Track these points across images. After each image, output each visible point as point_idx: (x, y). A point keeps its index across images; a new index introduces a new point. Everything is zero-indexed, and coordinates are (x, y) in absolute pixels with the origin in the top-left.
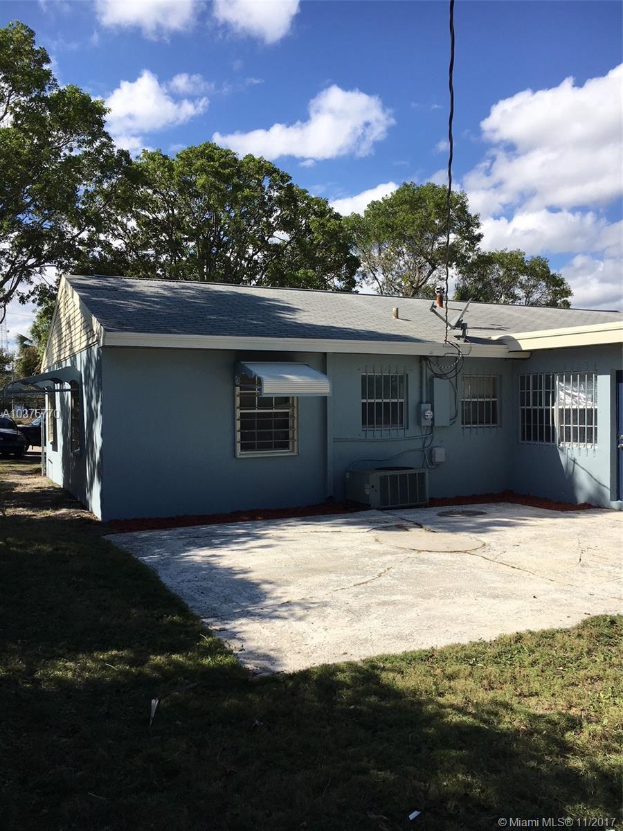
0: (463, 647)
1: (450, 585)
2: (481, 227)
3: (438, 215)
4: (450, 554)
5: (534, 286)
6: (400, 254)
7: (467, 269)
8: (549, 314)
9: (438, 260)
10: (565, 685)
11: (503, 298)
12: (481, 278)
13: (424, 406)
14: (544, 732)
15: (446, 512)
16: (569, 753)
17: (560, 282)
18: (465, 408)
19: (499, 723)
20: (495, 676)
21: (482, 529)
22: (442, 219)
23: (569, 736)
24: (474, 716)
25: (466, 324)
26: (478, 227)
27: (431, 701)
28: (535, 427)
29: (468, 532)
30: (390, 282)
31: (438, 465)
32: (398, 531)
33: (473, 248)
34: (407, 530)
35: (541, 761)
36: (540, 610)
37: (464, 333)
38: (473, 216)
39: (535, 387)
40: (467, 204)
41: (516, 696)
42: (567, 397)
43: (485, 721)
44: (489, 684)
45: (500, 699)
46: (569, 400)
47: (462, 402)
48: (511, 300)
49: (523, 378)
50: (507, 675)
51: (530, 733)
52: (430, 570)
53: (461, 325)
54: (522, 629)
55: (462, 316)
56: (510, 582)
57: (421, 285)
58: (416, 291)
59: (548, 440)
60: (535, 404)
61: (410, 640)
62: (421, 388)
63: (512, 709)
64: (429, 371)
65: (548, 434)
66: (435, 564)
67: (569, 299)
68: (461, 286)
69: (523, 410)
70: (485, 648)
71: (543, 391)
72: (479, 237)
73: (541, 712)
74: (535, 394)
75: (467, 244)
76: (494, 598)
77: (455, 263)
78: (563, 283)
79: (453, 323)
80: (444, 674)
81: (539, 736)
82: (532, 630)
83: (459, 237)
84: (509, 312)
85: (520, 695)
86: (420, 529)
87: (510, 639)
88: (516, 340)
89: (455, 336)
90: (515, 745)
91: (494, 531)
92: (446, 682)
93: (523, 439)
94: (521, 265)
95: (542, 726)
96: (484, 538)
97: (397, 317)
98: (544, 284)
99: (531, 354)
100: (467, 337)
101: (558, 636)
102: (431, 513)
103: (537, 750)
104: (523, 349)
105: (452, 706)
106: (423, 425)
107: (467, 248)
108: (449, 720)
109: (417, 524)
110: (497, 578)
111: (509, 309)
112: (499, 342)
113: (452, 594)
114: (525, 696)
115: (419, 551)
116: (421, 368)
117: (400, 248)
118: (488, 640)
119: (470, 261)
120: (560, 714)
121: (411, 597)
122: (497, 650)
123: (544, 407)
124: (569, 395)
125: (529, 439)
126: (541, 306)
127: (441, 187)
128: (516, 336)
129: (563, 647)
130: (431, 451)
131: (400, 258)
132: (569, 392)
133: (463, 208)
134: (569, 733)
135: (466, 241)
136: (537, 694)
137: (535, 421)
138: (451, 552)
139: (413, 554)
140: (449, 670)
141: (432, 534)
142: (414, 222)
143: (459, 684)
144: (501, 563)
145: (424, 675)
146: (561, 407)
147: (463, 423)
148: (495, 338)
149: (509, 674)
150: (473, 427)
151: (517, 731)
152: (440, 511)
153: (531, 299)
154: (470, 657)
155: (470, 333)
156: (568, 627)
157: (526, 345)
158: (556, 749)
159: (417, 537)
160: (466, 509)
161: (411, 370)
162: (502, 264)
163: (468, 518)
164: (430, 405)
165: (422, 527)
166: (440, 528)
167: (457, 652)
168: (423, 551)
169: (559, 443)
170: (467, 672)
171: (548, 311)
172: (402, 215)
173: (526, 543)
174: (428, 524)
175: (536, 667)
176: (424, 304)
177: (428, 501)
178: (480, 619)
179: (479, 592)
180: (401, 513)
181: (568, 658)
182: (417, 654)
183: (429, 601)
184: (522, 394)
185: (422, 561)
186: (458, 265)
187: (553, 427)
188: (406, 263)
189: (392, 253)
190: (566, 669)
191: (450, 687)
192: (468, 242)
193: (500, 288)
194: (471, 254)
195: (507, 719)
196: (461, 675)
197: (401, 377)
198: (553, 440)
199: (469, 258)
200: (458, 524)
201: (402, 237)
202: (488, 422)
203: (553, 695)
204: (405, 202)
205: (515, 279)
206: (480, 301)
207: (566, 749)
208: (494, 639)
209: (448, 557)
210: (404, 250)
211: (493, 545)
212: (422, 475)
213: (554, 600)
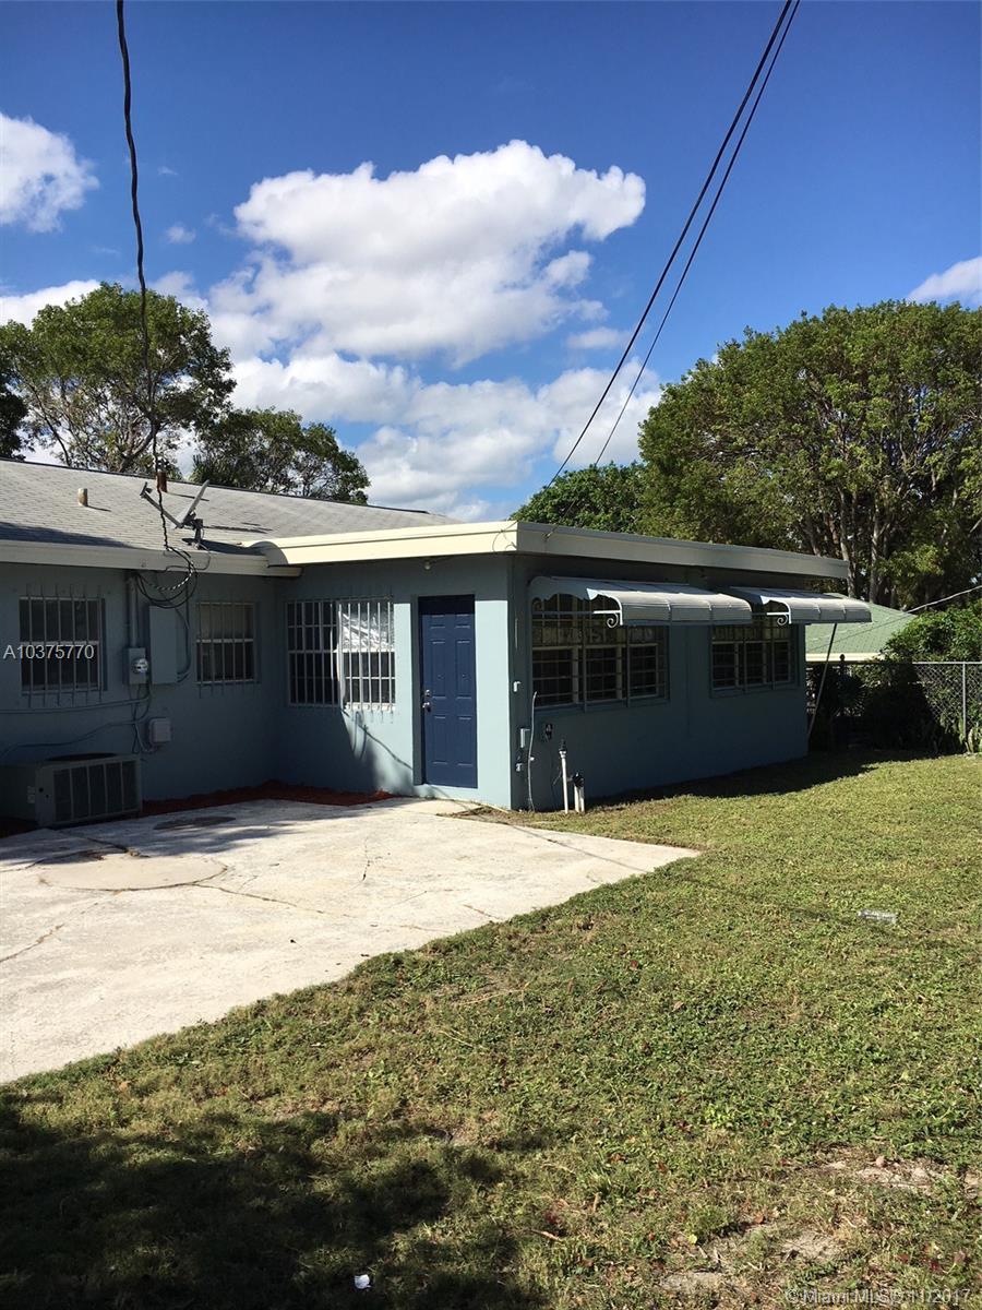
0: (169, 1039)
1: (161, 941)
2: (233, 369)
3: (161, 342)
4: (168, 889)
5: (316, 468)
6: (100, 400)
7: (214, 433)
8: (331, 511)
9: (165, 415)
10: (321, 1069)
11: (270, 483)
12: (236, 449)
13: (133, 652)
14: (281, 1149)
15: (170, 823)
16: (314, 1173)
17: (352, 465)
18: (202, 654)
19: (214, 1150)
20: (216, 1075)
21: (222, 845)
22: (170, 350)
23: (317, 1147)
24: (175, 1146)
25: (201, 521)
26: (228, 369)
27: (106, 1137)
28: (310, 681)
29: (201, 852)
30: (83, 446)
31: (159, 747)
32: (84, 861)
33: (221, 401)
34: (100, 859)
35: (271, 1194)
36: (298, 960)
37: (198, 534)
38: (219, 350)
39: (309, 622)
40: (208, 331)
41: (247, 1100)
42: (355, 636)
43: (191, 1152)
44: (206, 1090)
45: (219, 1111)
46: (356, 640)
47: (198, 644)
48: (282, 487)
49: (291, 607)
50: (235, 1071)
51: (259, 1155)
52: (132, 920)
53: (192, 521)
54: (266, 994)
55: (193, 508)
56: (258, 923)
57: (138, 454)
58: (127, 464)
59: (329, 700)
60: (309, 647)
61: (83, 1042)
62: (128, 622)
63: (236, 1123)
64: (141, 597)
65: (328, 692)
66: (141, 910)
67: (366, 491)
68: (203, 459)
69: (292, 656)
70: (206, 1034)
71: (321, 627)
72: (230, 385)
73: (281, 1118)
74: (309, 631)
75: (210, 393)
76: (230, 952)
77: (193, 422)
78: (356, 467)
79: (180, 518)
80: (133, 1088)
81: (272, 1157)
82: (281, 993)
83: (197, 382)
84: (273, 506)
85: (252, 1098)
86: (123, 855)
87: (246, 1012)
88: (280, 549)
89: (184, 540)
90: (234, 1179)
91: (242, 846)
92: (135, 1101)
93: (293, 700)
94: (295, 435)
95: (279, 1139)
96: (226, 858)
97: (85, 504)
98: (330, 466)
99: (302, 572)
100: (203, 542)
101: (319, 996)
102: (146, 826)
103: (268, 1178)
104: (290, 562)
105: (140, 1139)
106: (131, 683)
107: (210, 401)
108: (132, 1162)
109: (117, 847)
110: (240, 919)
111: (273, 501)
112: (254, 550)
113: (163, 955)
114: (260, 1098)
115: (116, 891)
116: (128, 588)
117: (99, 390)
118: (211, 1021)
119: (217, 421)
120: (307, 1115)
121: (94, 970)
122: (223, 1034)
123: (322, 651)
124: (356, 632)
125: (302, 699)
126: (326, 498)
127: (166, 299)
128: (279, 542)
129: (325, 1013)
130: (146, 724)
131: (101, 407)
132: (357, 628)
133: (203, 338)
134: (317, 1142)
135: (210, 390)
136: (278, 1091)
137: (310, 673)
138: (171, 887)
139: (107, 897)
140: (142, 1081)
141: (143, 860)
142: (121, 350)
143: (155, 1101)
144: (247, 895)
145: (99, 1097)
146: (345, 651)
147: (199, 678)
148: (247, 544)
149: (239, 1068)
150: (217, 684)
151: (242, 1155)
152: (160, 821)
153: (311, 487)
154: (180, 1054)
155: (208, 535)
156: (335, 980)
157: (294, 557)
158: (294, 1170)
159: (116, 868)
160: (203, 815)
161: (109, 593)
162: (267, 432)
163: (204, 830)
164: (144, 650)
165: (126, 851)
166: (157, 849)
167: (160, 1048)
168: (124, 890)
169: (345, 704)
170: (170, 1079)
171: (330, 507)
172: (101, 335)
173: (289, 860)
174: (136, 845)
175: (281, 1050)
176: (132, 484)
177: (141, 807)
178: (203, 988)
179: (207, 946)
180: (89, 831)
181: (329, 1026)
182: (91, 1063)
183: (123, 972)
184: (291, 631)
185: (119, 908)
186: (198, 426)
187: (336, 680)
188: (112, 415)
189: (87, 397)
190: (325, 1045)
191: (140, 1108)
192: (212, 392)
193: (265, 467)
194: (218, 410)
195: (228, 1140)
196: (162, 1085)
197: (93, 605)
198: (337, 700)
199: (216, 415)
200: (184, 840)
201: (102, 372)
202: (239, 676)
203: (302, 1087)
204: (106, 314)
205: (287, 454)
206: (233, 486)
207: (310, 1166)
208: (222, 1016)
209: (164, 895)
210: (108, 394)
211: (239, 867)
212: (130, 766)
213: (321, 942)
